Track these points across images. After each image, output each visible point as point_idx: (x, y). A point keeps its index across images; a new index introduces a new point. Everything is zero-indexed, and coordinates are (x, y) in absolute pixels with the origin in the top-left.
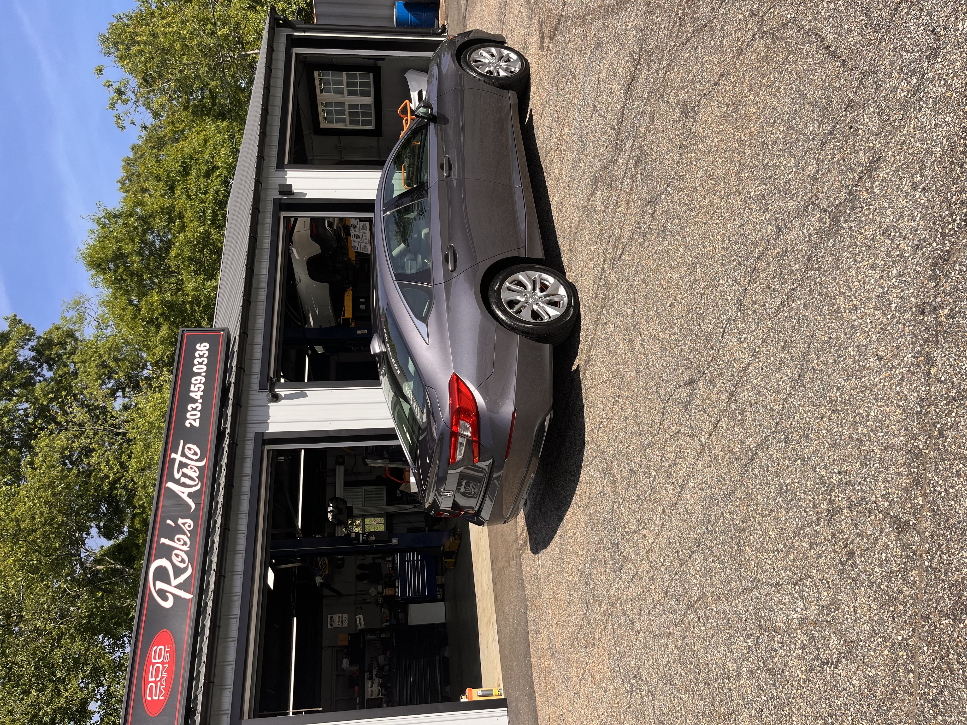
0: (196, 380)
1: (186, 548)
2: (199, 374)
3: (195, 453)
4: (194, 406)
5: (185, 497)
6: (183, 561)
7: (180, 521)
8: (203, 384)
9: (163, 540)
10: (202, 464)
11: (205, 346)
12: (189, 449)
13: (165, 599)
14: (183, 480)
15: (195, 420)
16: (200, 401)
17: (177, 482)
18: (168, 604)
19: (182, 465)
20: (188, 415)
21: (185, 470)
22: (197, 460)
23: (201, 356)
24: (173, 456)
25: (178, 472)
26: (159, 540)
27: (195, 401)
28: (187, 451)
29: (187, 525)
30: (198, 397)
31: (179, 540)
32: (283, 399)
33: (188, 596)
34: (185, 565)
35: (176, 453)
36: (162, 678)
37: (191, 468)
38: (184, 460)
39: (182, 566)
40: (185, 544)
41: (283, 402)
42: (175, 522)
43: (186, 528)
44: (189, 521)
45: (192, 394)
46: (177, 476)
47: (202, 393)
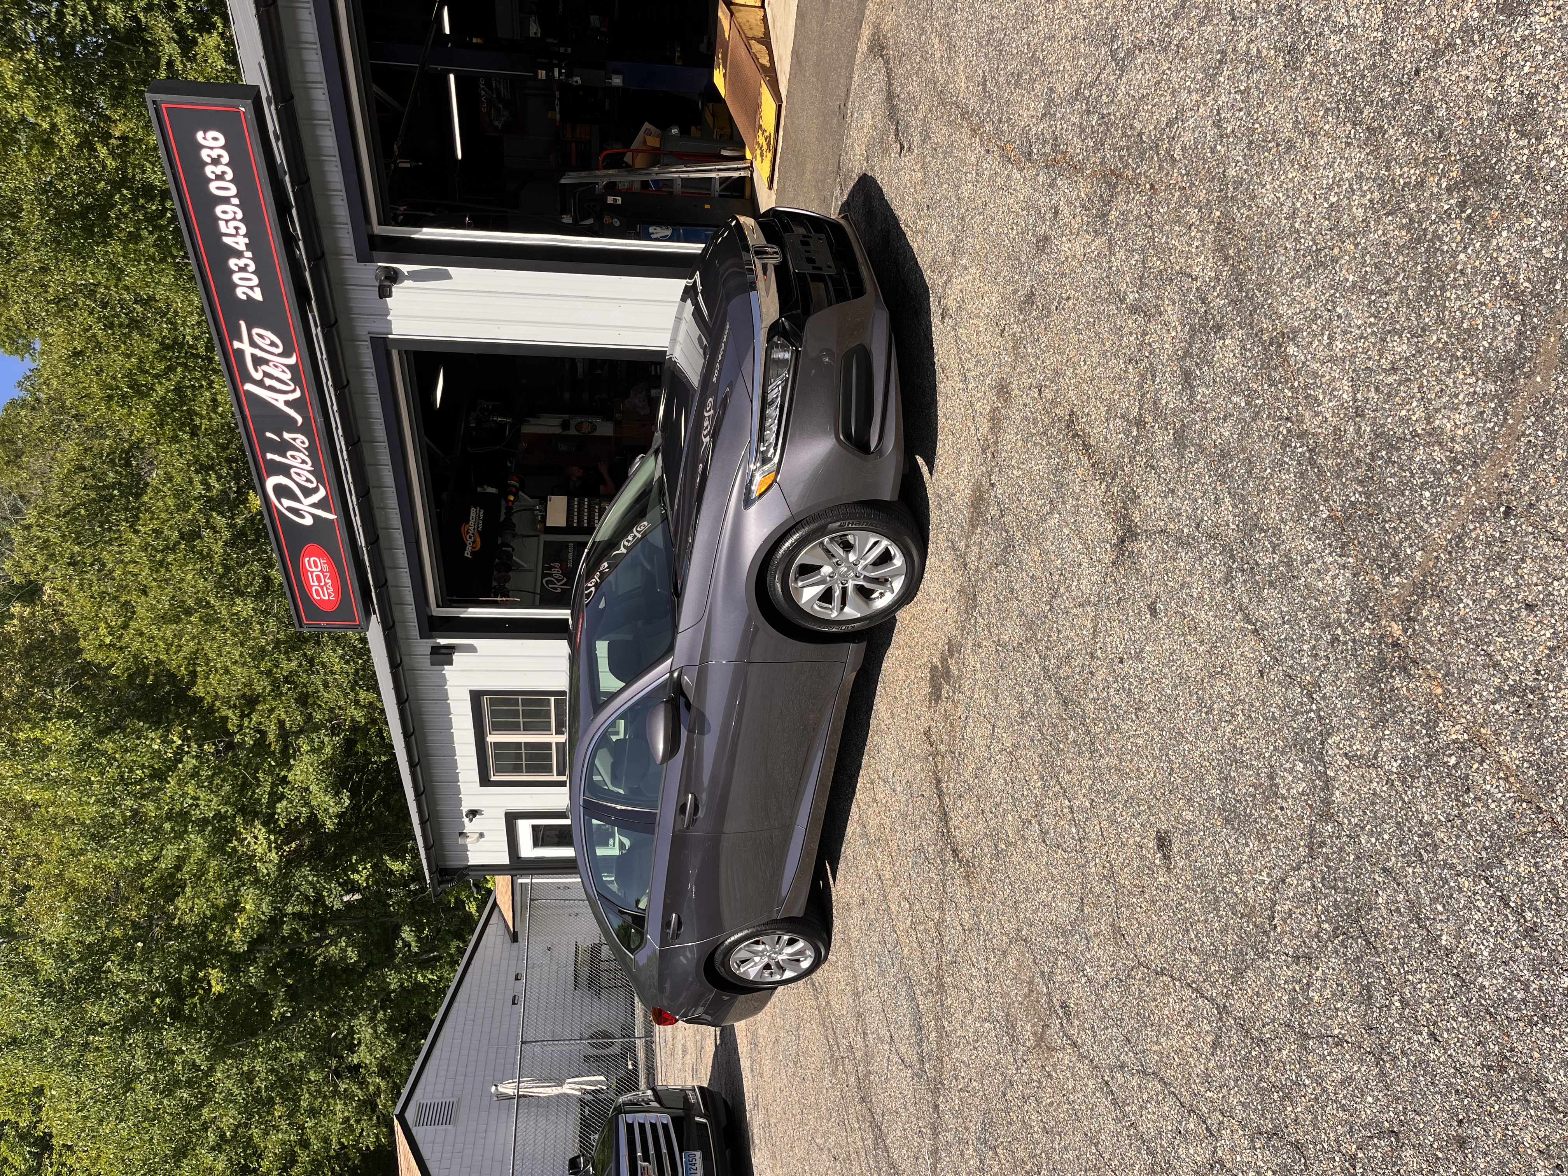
0: (224, 212)
1: (308, 467)
2: (226, 200)
3: (273, 344)
4: (242, 262)
5: (281, 405)
6: (308, 480)
7: (287, 436)
8: (240, 221)
9: (269, 456)
10: (292, 361)
11: (215, 139)
12: (261, 336)
13: (303, 517)
14: (268, 382)
15: (251, 288)
16: (249, 254)
17: (260, 384)
18: (308, 521)
19: (258, 361)
20: (236, 278)
21: (265, 368)
22: (279, 355)
23: (216, 162)
24: (237, 345)
25: (256, 370)
26: (264, 457)
27: (239, 254)
28: (257, 339)
29: (298, 441)
30: (242, 247)
31: (293, 457)
32: (408, 278)
33: (331, 517)
34: (314, 485)
35: (240, 340)
36: (326, 584)
37: (276, 366)
38: (259, 353)
39: (310, 486)
40: (304, 462)
41: (407, 283)
42: (280, 436)
43: (298, 444)
44: (299, 436)
45: (226, 240)
46: (258, 376)
47: (247, 240)
